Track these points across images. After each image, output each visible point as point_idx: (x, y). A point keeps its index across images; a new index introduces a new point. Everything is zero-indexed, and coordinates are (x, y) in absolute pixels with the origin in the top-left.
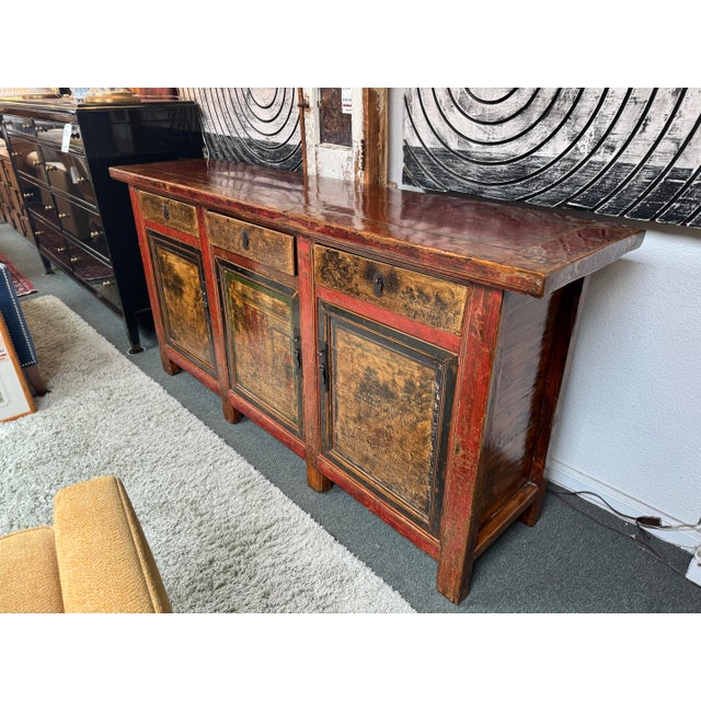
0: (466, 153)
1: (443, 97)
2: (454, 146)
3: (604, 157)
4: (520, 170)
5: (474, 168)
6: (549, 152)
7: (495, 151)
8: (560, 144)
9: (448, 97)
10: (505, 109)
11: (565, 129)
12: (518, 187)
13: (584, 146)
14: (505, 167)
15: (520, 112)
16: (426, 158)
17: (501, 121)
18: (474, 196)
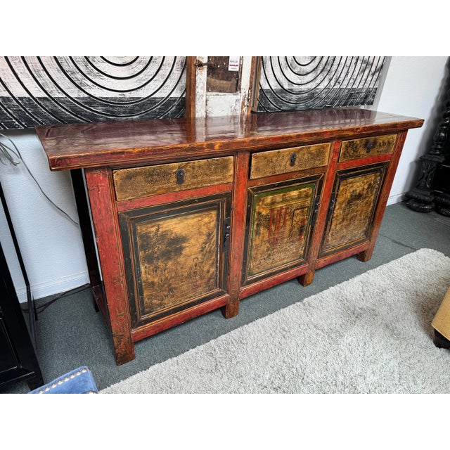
0: (291, 90)
1: (283, 62)
2: (286, 87)
3: (337, 86)
4: (312, 95)
5: (294, 97)
6: (322, 87)
7: (303, 88)
8: (326, 82)
9: (285, 62)
10: (309, 68)
11: (328, 76)
12: (310, 102)
13: (333, 82)
14: (306, 94)
15: (314, 70)
16: (272, 94)
17: (307, 74)
18: (293, 110)
